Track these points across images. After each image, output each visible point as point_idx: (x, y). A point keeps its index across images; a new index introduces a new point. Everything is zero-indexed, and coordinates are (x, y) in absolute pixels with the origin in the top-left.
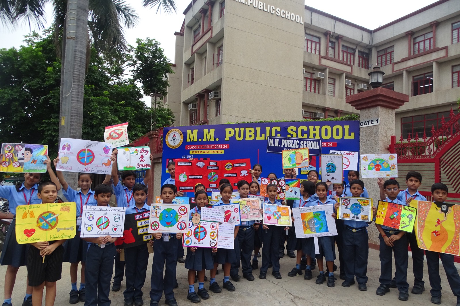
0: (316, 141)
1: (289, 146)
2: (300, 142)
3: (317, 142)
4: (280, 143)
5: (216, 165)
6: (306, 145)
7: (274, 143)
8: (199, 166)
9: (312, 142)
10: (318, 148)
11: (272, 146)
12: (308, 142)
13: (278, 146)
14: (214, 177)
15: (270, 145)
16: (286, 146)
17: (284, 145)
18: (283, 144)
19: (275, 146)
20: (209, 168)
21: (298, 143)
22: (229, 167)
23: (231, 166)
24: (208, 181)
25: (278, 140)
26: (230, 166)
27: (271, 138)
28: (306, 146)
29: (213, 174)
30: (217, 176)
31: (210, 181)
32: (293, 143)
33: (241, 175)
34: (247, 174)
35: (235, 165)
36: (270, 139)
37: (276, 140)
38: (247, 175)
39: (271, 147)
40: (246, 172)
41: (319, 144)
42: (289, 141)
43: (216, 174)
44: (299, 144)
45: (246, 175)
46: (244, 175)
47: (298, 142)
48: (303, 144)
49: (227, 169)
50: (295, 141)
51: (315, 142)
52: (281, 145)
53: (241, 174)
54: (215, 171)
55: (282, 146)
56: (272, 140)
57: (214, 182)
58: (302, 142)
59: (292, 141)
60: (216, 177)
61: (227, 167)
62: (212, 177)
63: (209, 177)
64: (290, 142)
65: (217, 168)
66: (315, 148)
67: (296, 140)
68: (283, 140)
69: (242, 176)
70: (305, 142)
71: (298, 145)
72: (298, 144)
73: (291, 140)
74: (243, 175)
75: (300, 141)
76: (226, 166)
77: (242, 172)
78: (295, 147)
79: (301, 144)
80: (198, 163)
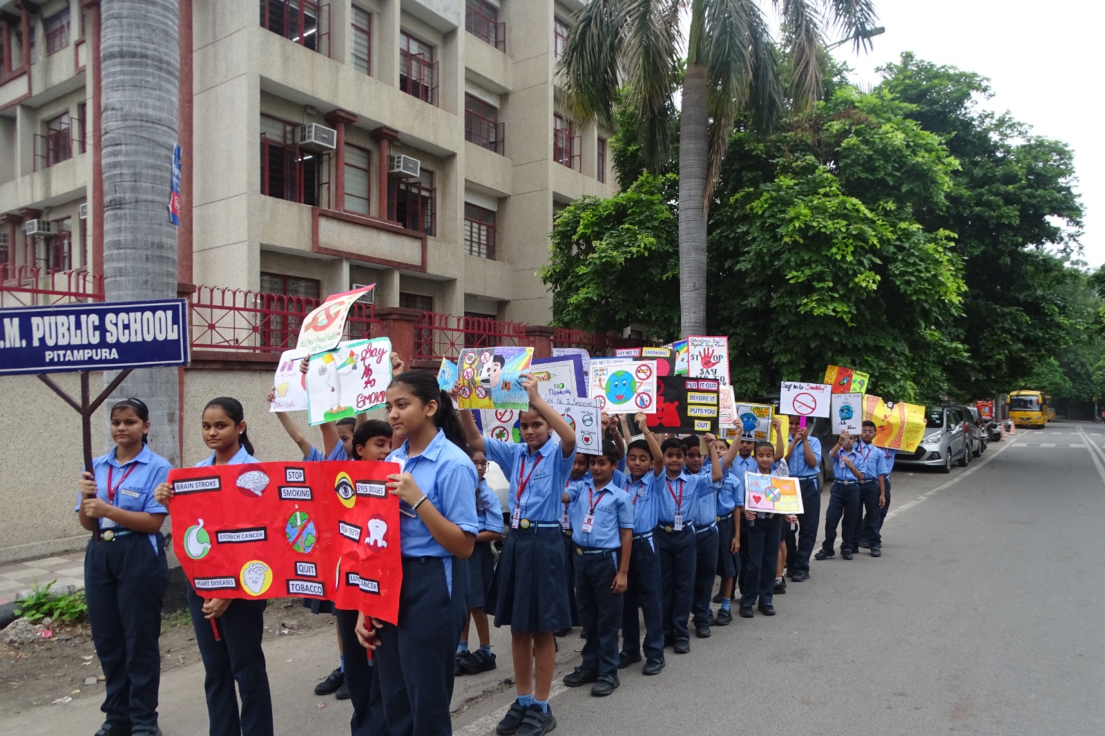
0: (165, 309)
1: (63, 342)
2: (102, 320)
3: (170, 313)
4: (26, 331)
6: (126, 327)
8: (249, 490)
9: (148, 314)
10: (173, 336)
12: (132, 315)
13: (18, 345)
16: (50, 343)
17: (42, 340)
18: (37, 335)
19: (8, 346)
20: (285, 493)
21: (97, 323)
24: (290, 547)
25: (16, 321)
28: (126, 331)
32: (78, 326)
37: (6, 321)
41: (175, 321)
42: (62, 319)
44: (101, 328)
47: (94, 318)
48: (116, 324)
50: (83, 317)
51: (160, 313)
52: (30, 341)
55: (36, 343)
58: (110, 317)
59: (72, 318)
64: (66, 326)
66: (161, 338)
67: (88, 313)
68: (35, 321)
70: (123, 316)
71: (97, 333)
72: (95, 328)
73: (67, 313)
75: (102, 314)
78: (85, 342)
79: (109, 326)
80: (243, 475)
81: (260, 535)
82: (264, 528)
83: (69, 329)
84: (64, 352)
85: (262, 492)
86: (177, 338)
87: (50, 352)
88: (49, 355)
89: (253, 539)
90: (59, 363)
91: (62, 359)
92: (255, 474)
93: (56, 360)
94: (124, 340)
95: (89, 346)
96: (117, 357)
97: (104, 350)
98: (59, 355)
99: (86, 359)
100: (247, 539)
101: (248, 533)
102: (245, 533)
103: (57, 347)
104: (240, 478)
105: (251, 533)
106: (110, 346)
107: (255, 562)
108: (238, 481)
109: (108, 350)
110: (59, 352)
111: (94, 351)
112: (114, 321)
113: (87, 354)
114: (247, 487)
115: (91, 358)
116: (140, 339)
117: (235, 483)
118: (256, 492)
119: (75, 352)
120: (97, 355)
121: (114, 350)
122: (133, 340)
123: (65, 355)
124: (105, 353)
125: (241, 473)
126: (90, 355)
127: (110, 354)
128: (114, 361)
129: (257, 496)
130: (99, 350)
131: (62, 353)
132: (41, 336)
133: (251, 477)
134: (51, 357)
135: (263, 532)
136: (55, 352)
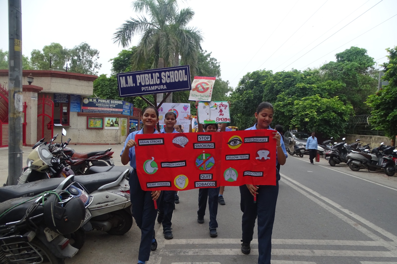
0: (182, 69)
1: (147, 84)
2: (160, 75)
3: (184, 71)
4: (135, 81)
5: (209, 139)
6: (169, 77)
7: (127, 83)
8: (178, 145)
9: (176, 72)
10: (185, 79)
11: (125, 86)
12: (170, 72)
13: (132, 85)
14: (207, 162)
15: (122, 87)
16: (143, 84)
17: (140, 83)
18: (138, 82)
19: (129, 86)
20: (196, 146)
21: (158, 76)
22: (235, 142)
23: (240, 141)
24: (197, 168)
25: (131, 77)
26: (238, 142)
27: (122, 76)
29: (206, 157)
30: (212, 159)
31: (201, 168)
32: (152, 77)
33: (257, 158)
34: (268, 156)
35: (247, 140)
36: (121, 78)
37: (128, 77)
38: (269, 158)
39: (124, 88)
40: (267, 152)
41: (186, 74)
42: (146, 75)
43: (210, 157)
44: (160, 78)
45: (266, 158)
46: (263, 158)
47: (157, 74)
48: (165, 76)
49: (232, 146)
50: (154, 74)
51: (180, 71)
52: (136, 84)
53: (258, 156)
54: (207, 151)
55: (138, 84)
56: (124, 78)
57: (208, 171)
58: (163, 74)
59: (150, 75)
60: (211, 163)
61: (231, 144)
62: (204, 163)
63: (198, 163)
65: (212, 145)
66: (181, 80)
67: (155, 72)
68: (138, 76)
69: (259, 160)
70: (167, 73)
71: (159, 80)
72: (158, 78)
73: (148, 73)
74: (260, 158)
75: (160, 73)
76: (230, 142)
77: (259, 152)
78: (155, 83)
79: (163, 77)
80: (176, 138)
81: (183, 164)
82: (185, 161)
83: (149, 79)
84: (148, 87)
85: (185, 146)
86: (187, 80)
87: (143, 88)
88: (143, 89)
89: (180, 165)
90: (146, 91)
91: (147, 90)
92: (182, 138)
93: (145, 90)
94: (168, 82)
95: (156, 85)
96: (166, 88)
97: (161, 86)
98: (146, 88)
99: (155, 89)
100: (177, 166)
101: (178, 163)
102: (176, 163)
103: (145, 86)
104: (174, 139)
105: (179, 163)
106: (163, 84)
107: (181, 175)
108: (173, 141)
109: (163, 86)
110: (146, 87)
111: (158, 86)
112: (164, 75)
113: (156, 87)
114: (177, 143)
115: (157, 89)
116: (174, 81)
117: (172, 141)
118: (182, 146)
119: (152, 87)
120: (159, 88)
121: (165, 86)
122: (171, 81)
123: (148, 88)
124: (162, 87)
125: (174, 137)
126: (157, 88)
127: (164, 87)
128: (165, 89)
129: (182, 147)
130: (160, 86)
131: (147, 87)
132: (140, 82)
133: (180, 139)
134: (144, 89)
135: (184, 162)
136: (145, 87)
